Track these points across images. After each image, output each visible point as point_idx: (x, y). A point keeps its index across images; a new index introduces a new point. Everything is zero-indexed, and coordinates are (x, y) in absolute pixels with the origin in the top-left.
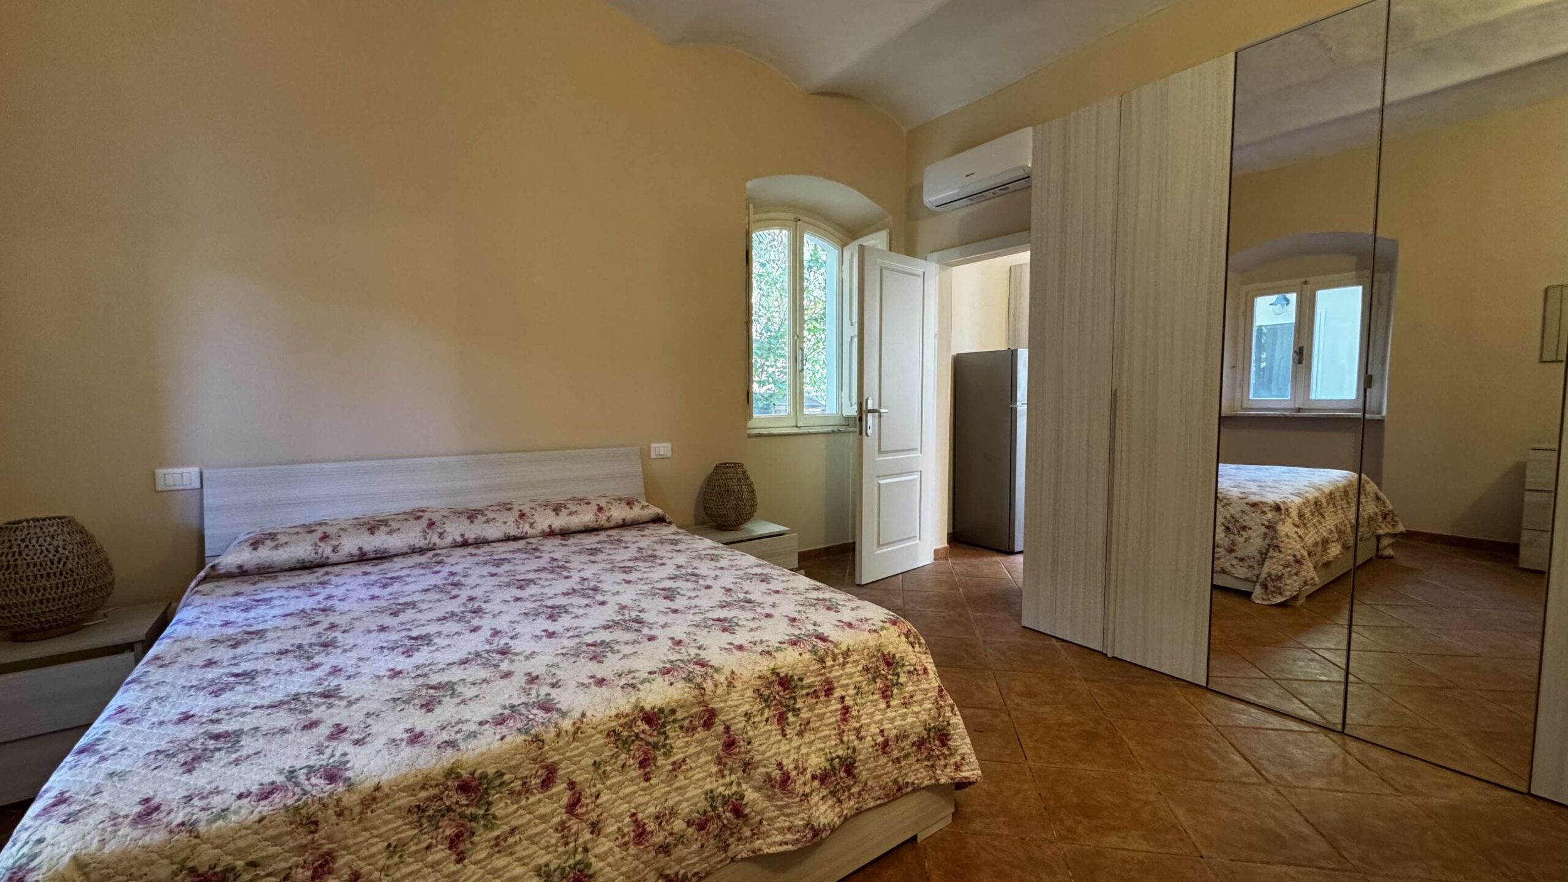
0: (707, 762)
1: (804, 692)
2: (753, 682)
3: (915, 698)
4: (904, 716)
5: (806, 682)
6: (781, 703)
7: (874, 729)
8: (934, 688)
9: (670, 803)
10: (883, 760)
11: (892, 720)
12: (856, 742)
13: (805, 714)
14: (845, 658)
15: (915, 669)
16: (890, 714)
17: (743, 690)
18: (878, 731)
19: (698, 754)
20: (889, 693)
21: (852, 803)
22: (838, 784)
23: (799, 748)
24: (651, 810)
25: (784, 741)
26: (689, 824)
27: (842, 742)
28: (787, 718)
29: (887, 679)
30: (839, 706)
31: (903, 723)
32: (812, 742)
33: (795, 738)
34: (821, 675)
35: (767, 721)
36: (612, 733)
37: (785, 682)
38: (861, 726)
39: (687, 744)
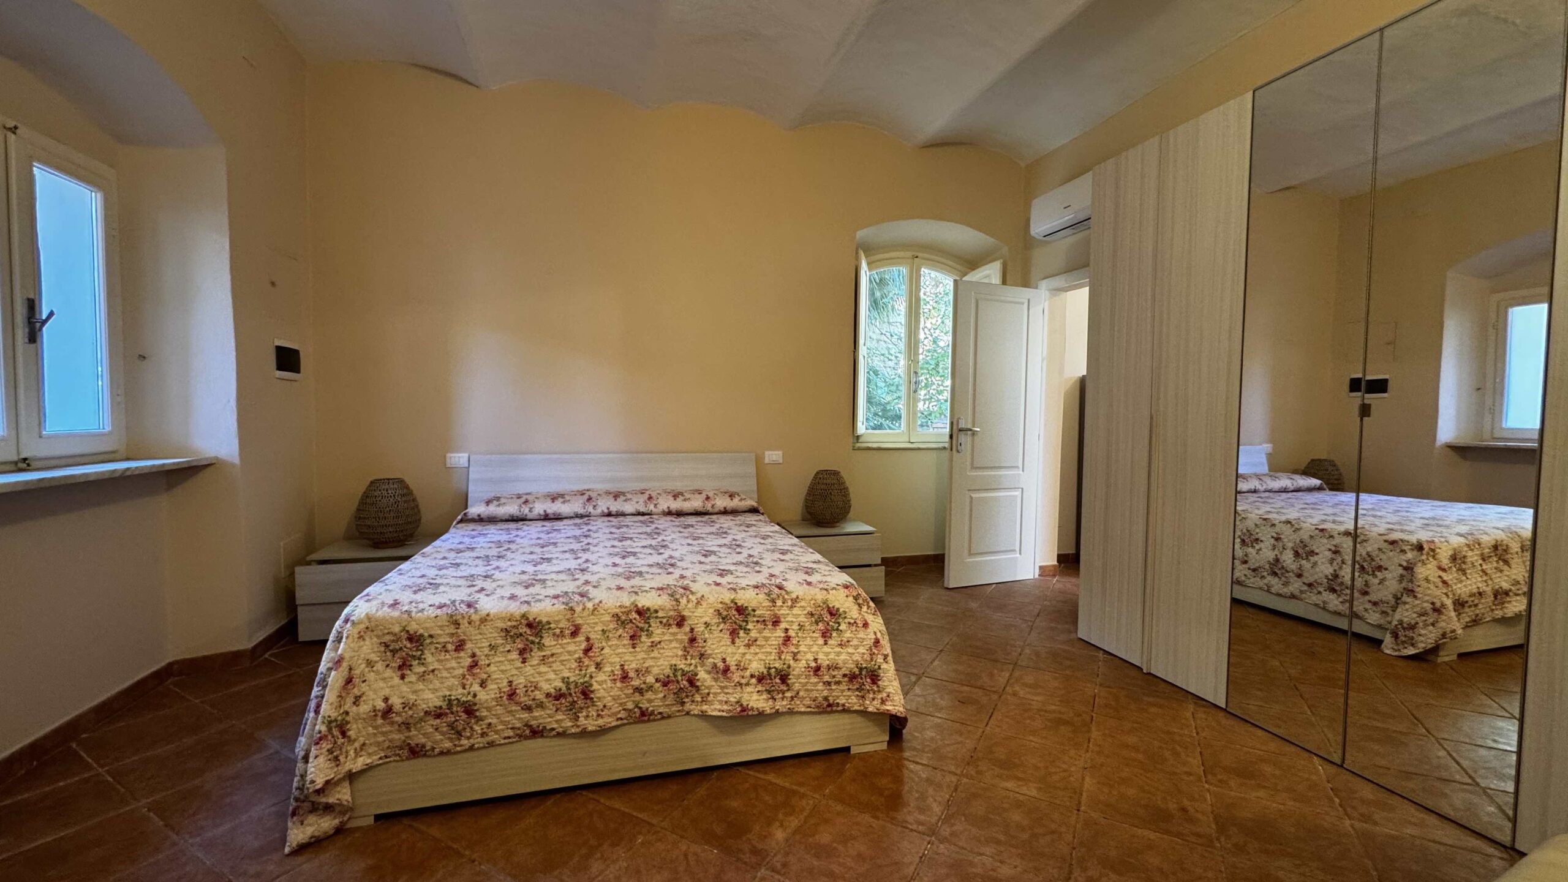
0: (675, 648)
1: (755, 619)
2: (715, 605)
3: (851, 643)
4: (838, 654)
5: (758, 612)
6: (735, 623)
7: (810, 657)
8: (870, 639)
9: (646, 665)
10: (814, 680)
11: (827, 654)
12: (792, 662)
13: (753, 634)
14: (793, 603)
15: (855, 622)
16: (826, 649)
17: (705, 608)
18: (812, 658)
19: (671, 641)
20: (829, 634)
21: (784, 703)
22: (773, 686)
23: (744, 654)
24: (634, 665)
25: (732, 646)
26: (657, 680)
27: (780, 658)
28: (738, 633)
29: (828, 624)
30: (783, 635)
31: (836, 658)
32: (756, 654)
33: (742, 647)
34: (771, 610)
35: (721, 631)
36: (616, 616)
37: (741, 610)
38: (799, 652)
39: (663, 634)
